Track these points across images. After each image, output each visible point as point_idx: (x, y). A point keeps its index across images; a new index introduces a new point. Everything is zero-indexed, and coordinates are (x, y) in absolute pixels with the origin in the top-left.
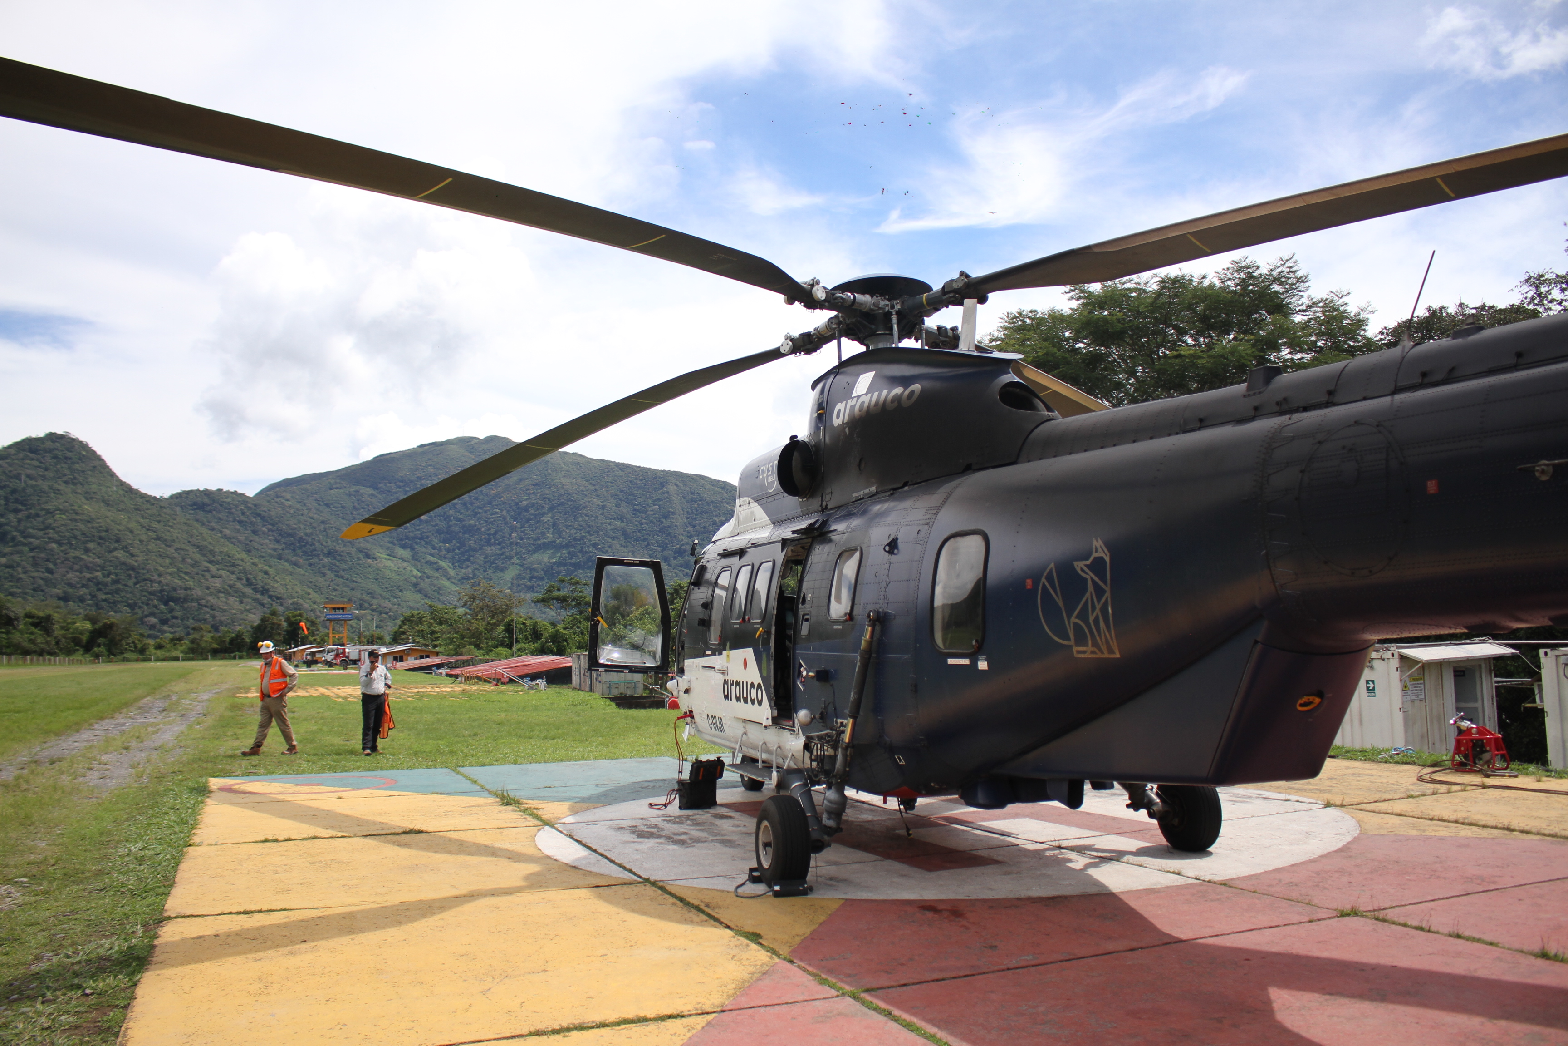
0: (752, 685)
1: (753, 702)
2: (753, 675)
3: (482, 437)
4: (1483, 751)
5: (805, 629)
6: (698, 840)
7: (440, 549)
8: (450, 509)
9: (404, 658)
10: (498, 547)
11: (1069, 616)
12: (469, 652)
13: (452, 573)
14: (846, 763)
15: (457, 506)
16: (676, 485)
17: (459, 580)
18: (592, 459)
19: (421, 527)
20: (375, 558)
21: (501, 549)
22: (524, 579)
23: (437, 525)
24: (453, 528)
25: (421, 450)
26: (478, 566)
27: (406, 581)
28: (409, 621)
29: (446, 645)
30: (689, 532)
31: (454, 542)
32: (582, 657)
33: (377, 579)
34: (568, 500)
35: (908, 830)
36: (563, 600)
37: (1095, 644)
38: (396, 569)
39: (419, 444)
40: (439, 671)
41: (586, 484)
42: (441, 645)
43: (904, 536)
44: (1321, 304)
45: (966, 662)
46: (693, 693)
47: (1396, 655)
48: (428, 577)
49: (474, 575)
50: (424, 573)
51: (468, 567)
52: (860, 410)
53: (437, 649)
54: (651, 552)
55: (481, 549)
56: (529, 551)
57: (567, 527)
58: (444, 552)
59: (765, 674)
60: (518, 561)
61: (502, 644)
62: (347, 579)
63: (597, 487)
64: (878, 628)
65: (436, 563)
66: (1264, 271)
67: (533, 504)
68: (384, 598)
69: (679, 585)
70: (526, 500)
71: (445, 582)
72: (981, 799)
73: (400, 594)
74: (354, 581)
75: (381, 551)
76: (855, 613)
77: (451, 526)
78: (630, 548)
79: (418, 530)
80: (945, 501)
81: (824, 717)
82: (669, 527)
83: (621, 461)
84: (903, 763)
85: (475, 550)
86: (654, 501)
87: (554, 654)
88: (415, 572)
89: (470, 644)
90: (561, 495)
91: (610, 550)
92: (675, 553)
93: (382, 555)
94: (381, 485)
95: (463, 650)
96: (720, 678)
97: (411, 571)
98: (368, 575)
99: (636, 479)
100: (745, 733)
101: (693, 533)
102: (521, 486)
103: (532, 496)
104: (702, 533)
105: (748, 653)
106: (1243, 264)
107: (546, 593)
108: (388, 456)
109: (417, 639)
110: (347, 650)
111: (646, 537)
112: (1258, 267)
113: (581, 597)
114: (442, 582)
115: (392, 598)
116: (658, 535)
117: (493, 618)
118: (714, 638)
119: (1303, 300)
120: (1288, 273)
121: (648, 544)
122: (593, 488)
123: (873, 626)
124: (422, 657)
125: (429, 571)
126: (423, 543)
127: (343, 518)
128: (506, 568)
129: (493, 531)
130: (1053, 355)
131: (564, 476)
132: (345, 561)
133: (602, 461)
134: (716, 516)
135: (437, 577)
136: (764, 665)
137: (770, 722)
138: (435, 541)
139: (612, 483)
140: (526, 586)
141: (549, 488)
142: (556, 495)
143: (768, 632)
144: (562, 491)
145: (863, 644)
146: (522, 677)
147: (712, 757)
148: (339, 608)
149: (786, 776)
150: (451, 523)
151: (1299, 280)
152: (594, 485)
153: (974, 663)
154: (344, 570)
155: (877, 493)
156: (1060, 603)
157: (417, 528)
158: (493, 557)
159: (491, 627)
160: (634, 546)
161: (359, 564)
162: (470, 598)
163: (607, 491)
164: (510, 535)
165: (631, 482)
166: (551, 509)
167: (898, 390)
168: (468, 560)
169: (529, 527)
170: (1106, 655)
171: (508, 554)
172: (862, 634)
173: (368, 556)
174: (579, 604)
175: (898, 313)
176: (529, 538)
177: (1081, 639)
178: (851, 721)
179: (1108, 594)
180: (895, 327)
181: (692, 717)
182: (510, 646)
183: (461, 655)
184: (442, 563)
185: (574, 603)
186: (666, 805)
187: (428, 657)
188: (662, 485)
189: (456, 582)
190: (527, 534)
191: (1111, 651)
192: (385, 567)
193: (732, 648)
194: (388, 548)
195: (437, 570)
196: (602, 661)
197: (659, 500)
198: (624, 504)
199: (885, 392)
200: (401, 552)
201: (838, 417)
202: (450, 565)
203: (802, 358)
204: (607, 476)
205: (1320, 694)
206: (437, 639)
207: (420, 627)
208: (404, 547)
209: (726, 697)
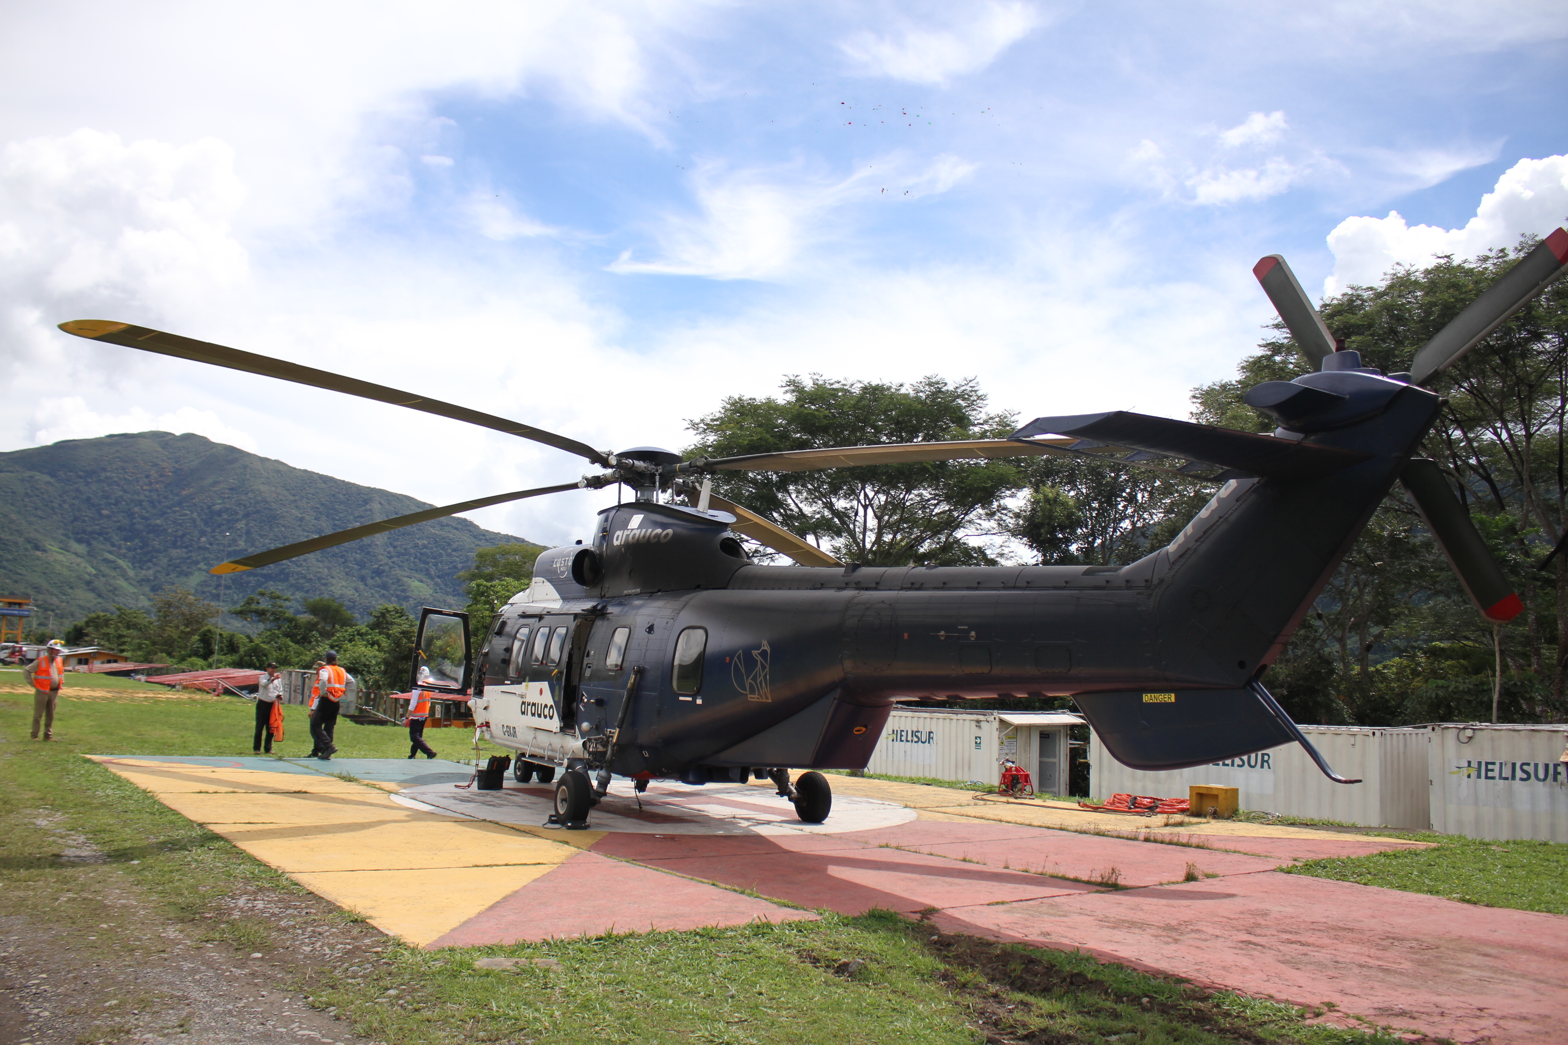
0: (546, 706)
1: (545, 717)
2: (547, 699)
3: (178, 433)
4: (1018, 783)
5: (588, 673)
6: (504, 805)
7: (120, 547)
8: (136, 506)
9: (90, 661)
10: (184, 550)
11: (747, 679)
12: (160, 660)
13: (131, 573)
14: (613, 754)
15: (144, 504)
16: (381, 503)
17: (138, 582)
18: (295, 469)
19: (101, 522)
20: (45, 551)
21: (187, 553)
22: (210, 586)
23: (118, 521)
24: (137, 526)
25: (109, 440)
26: (160, 569)
27: (79, 577)
28: (94, 622)
29: (134, 650)
30: (389, 553)
31: (137, 541)
32: (294, 674)
33: (45, 573)
34: (265, 509)
35: (640, 805)
36: (261, 614)
37: (759, 694)
38: (68, 564)
39: (107, 434)
40: (138, 677)
41: (286, 493)
42: (128, 651)
43: (658, 624)
44: (997, 419)
45: (690, 699)
46: (490, 709)
47: (997, 719)
48: (104, 576)
49: (156, 578)
50: (100, 571)
51: (149, 568)
52: (633, 538)
53: (125, 654)
54: (347, 570)
55: (165, 550)
56: (218, 557)
57: (262, 536)
58: (123, 551)
59: (557, 699)
60: (205, 567)
61: (196, 654)
62: (11, 571)
63: (297, 498)
64: (638, 676)
65: (114, 562)
66: (950, 387)
67: (227, 509)
68: (52, 594)
69: (386, 609)
70: (219, 504)
71: (122, 583)
72: (691, 779)
73: (70, 591)
74: (18, 574)
75: (52, 543)
76: (624, 665)
77: (135, 524)
78: (326, 564)
79: (98, 525)
80: (684, 607)
81: (598, 728)
82: (369, 545)
83: (325, 473)
84: (647, 756)
85: (159, 551)
86: (356, 518)
87: (256, 668)
88: (90, 570)
89: (162, 651)
90: (258, 502)
91: (304, 564)
92: (373, 572)
93: (53, 547)
94: (60, 473)
95: (155, 657)
96: (520, 701)
97: (85, 567)
98: (36, 569)
99: (339, 493)
100: (535, 738)
101: (393, 554)
102: (215, 489)
103: (227, 500)
104: (403, 554)
105: (545, 685)
106: (934, 380)
107: (244, 605)
108: (71, 443)
109: (102, 642)
110: (24, 649)
111: (345, 553)
112: (946, 384)
113: (281, 612)
114: (119, 582)
115: (60, 595)
116: (356, 553)
117: (187, 626)
118: (512, 672)
119: (981, 415)
120: (971, 391)
121: (346, 561)
122: (292, 498)
123: (636, 675)
124: (109, 662)
125: (104, 568)
126: (101, 539)
127: (12, 504)
128: (191, 573)
129: (180, 533)
130: (766, 440)
131: (263, 483)
132: (10, 551)
133: (305, 471)
134: (419, 539)
135: (114, 577)
136: (557, 693)
137: (558, 730)
138: (115, 538)
139: (313, 495)
140: (211, 594)
141: (246, 494)
142: (252, 501)
143: (561, 673)
144: (259, 498)
145: (629, 685)
146: (242, 688)
147: (503, 755)
148: (15, 604)
149: (572, 762)
150: (135, 521)
151: (979, 398)
152: (294, 495)
153: (694, 700)
154: (7, 560)
155: (641, 593)
156: (743, 671)
157: (97, 522)
158: (178, 561)
159: (187, 635)
160: (330, 562)
161: (25, 556)
162: (165, 604)
163: (308, 503)
164: (199, 539)
165: (333, 495)
166: (246, 515)
167: (659, 531)
168: (150, 561)
169: (220, 533)
170: (764, 700)
171: (195, 559)
172: (629, 679)
173: (37, 548)
174: (278, 619)
175: (660, 475)
176: (219, 544)
177: (752, 691)
178: (618, 730)
179: (767, 669)
180: (658, 483)
181: (489, 727)
182: (205, 657)
183: (151, 662)
184: (121, 562)
185: (272, 618)
186: (469, 786)
187: (115, 661)
188: (366, 502)
189: (134, 583)
190: (217, 540)
191: (767, 698)
192: (56, 561)
193: (530, 681)
194: (61, 541)
195: (115, 569)
196: (419, 683)
197: (361, 517)
198: (324, 518)
199: (650, 530)
200: (75, 546)
201: (617, 540)
202: (130, 564)
203: (592, 492)
204: (309, 487)
205: (865, 726)
206: (124, 643)
207: (105, 630)
208: (79, 541)
209: (523, 713)
